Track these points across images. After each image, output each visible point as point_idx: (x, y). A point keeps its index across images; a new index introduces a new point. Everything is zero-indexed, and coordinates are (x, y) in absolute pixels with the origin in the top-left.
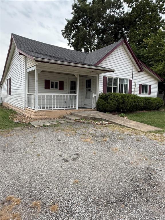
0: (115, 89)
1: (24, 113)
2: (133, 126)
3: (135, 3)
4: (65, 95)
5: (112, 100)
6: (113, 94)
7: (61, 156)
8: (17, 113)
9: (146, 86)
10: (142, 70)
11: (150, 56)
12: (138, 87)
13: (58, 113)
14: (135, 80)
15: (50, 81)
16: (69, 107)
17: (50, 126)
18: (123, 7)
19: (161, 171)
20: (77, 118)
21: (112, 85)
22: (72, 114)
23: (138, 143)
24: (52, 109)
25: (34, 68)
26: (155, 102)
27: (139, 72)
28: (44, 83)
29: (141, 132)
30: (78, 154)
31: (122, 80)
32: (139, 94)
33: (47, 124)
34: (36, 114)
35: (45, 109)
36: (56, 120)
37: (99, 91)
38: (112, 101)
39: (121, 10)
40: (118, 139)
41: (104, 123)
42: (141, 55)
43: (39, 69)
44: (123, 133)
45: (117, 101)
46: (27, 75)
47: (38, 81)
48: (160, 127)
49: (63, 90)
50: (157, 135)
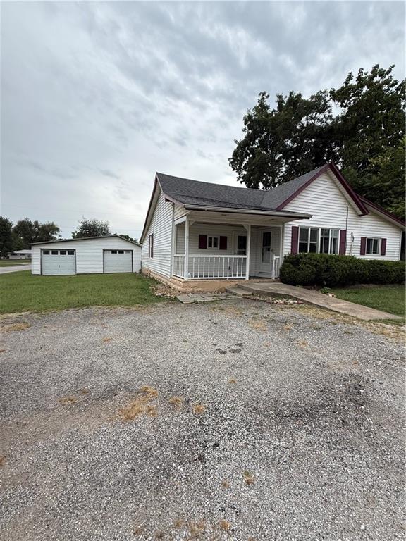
0: (313, 247)
1: (169, 283)
2: (343, 309)
3: (353, 98)
4: (230, 257)
5: (307, 265)
6: (308, 254)
7: (215, 345)
8: (160, 283)
9: (376, 241)
10: (365, 212)
11: (384, 186)
12: (358, 243)
13: (218, 285)
14: (352, 231)
15: (206, 236)
16: (235, 275)
17: (204, 302)
18: (329, 109)
19: (381, 383)
20: (246, 293)
21: (307, 240)
22: (238, 287)
23: (346, 337)
24: (209, 278)
25: (184, 219)
26: (393, 268)
27: (360, 216)
28: (198, 240)
29: (357, 319)
30: (240, 345)
31: (326, 231)
32: (361, 254)
33: (200, 300)
34: (186, 285)
35: (199, 278)
36: (213, 295)
37: (285, 250)
38: (308, 267)
39: (327, 113)
40: (310, 327)
41: (291, 302)
42: (367, 186)
43: (192, 220)
44: (322, 319)
45: (316, 266)
46: (175, 228)
47: (189, 238)
48: (398, 314)
49: (226, 249)
50: (389, 326)
